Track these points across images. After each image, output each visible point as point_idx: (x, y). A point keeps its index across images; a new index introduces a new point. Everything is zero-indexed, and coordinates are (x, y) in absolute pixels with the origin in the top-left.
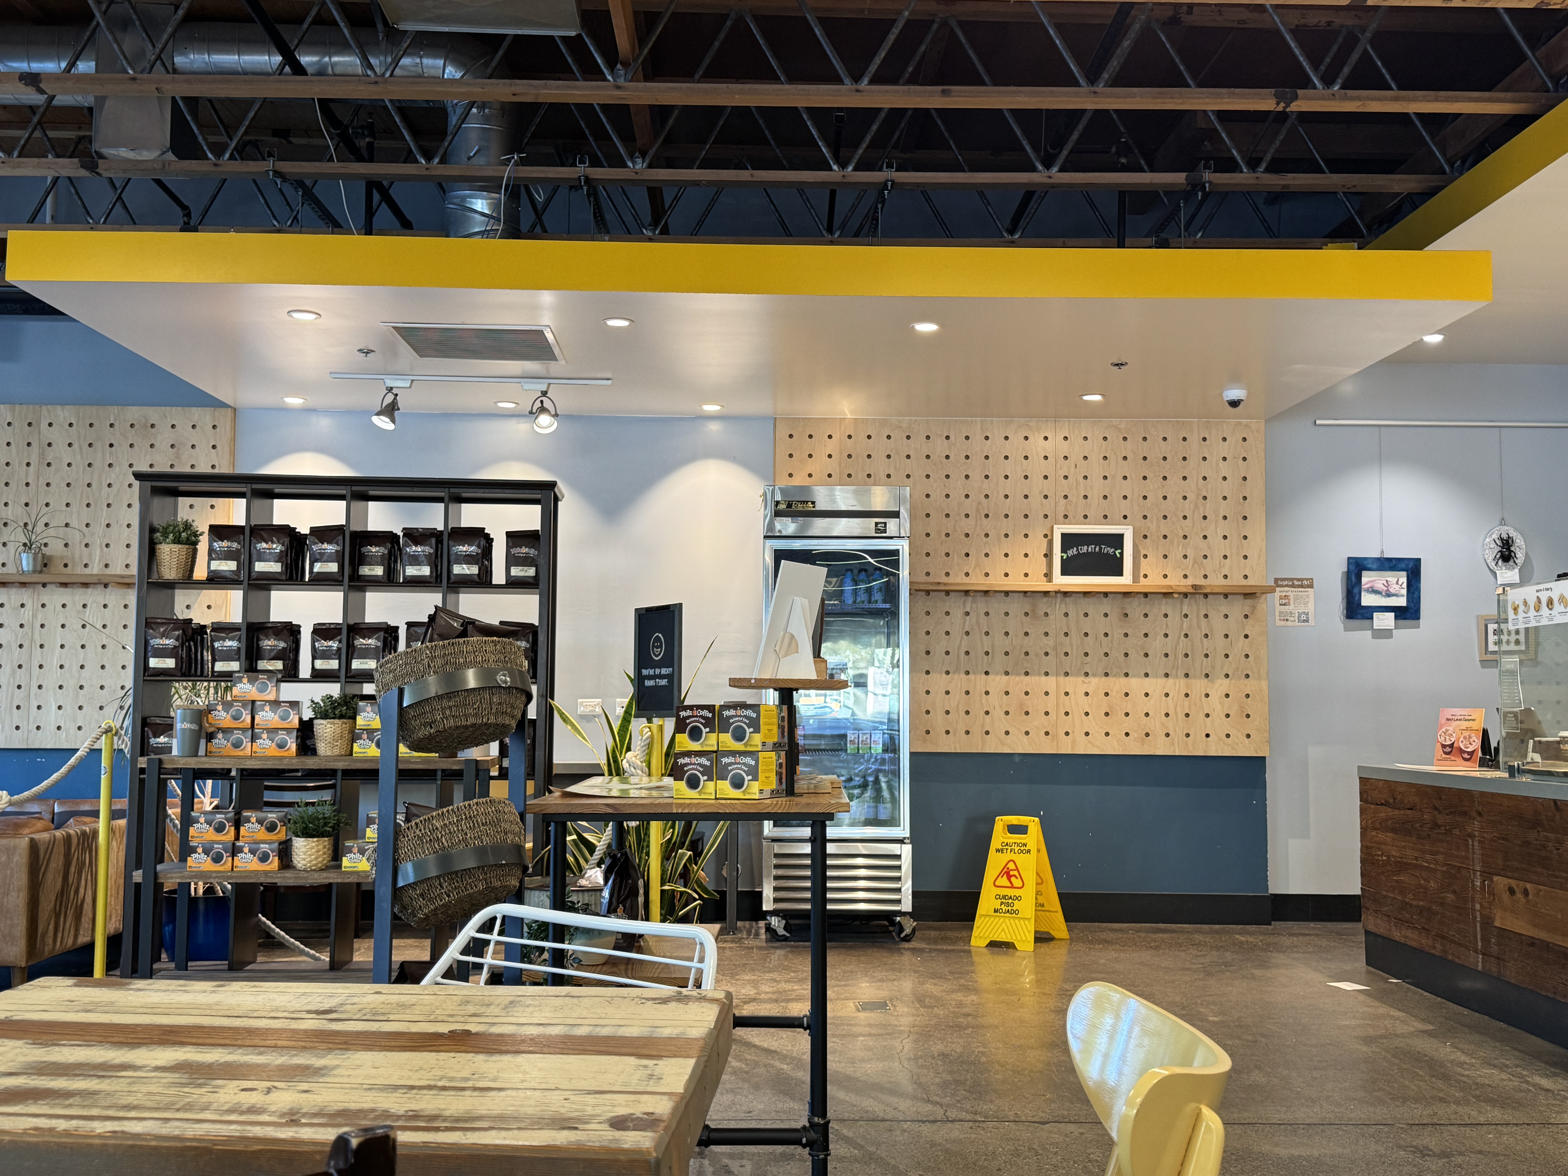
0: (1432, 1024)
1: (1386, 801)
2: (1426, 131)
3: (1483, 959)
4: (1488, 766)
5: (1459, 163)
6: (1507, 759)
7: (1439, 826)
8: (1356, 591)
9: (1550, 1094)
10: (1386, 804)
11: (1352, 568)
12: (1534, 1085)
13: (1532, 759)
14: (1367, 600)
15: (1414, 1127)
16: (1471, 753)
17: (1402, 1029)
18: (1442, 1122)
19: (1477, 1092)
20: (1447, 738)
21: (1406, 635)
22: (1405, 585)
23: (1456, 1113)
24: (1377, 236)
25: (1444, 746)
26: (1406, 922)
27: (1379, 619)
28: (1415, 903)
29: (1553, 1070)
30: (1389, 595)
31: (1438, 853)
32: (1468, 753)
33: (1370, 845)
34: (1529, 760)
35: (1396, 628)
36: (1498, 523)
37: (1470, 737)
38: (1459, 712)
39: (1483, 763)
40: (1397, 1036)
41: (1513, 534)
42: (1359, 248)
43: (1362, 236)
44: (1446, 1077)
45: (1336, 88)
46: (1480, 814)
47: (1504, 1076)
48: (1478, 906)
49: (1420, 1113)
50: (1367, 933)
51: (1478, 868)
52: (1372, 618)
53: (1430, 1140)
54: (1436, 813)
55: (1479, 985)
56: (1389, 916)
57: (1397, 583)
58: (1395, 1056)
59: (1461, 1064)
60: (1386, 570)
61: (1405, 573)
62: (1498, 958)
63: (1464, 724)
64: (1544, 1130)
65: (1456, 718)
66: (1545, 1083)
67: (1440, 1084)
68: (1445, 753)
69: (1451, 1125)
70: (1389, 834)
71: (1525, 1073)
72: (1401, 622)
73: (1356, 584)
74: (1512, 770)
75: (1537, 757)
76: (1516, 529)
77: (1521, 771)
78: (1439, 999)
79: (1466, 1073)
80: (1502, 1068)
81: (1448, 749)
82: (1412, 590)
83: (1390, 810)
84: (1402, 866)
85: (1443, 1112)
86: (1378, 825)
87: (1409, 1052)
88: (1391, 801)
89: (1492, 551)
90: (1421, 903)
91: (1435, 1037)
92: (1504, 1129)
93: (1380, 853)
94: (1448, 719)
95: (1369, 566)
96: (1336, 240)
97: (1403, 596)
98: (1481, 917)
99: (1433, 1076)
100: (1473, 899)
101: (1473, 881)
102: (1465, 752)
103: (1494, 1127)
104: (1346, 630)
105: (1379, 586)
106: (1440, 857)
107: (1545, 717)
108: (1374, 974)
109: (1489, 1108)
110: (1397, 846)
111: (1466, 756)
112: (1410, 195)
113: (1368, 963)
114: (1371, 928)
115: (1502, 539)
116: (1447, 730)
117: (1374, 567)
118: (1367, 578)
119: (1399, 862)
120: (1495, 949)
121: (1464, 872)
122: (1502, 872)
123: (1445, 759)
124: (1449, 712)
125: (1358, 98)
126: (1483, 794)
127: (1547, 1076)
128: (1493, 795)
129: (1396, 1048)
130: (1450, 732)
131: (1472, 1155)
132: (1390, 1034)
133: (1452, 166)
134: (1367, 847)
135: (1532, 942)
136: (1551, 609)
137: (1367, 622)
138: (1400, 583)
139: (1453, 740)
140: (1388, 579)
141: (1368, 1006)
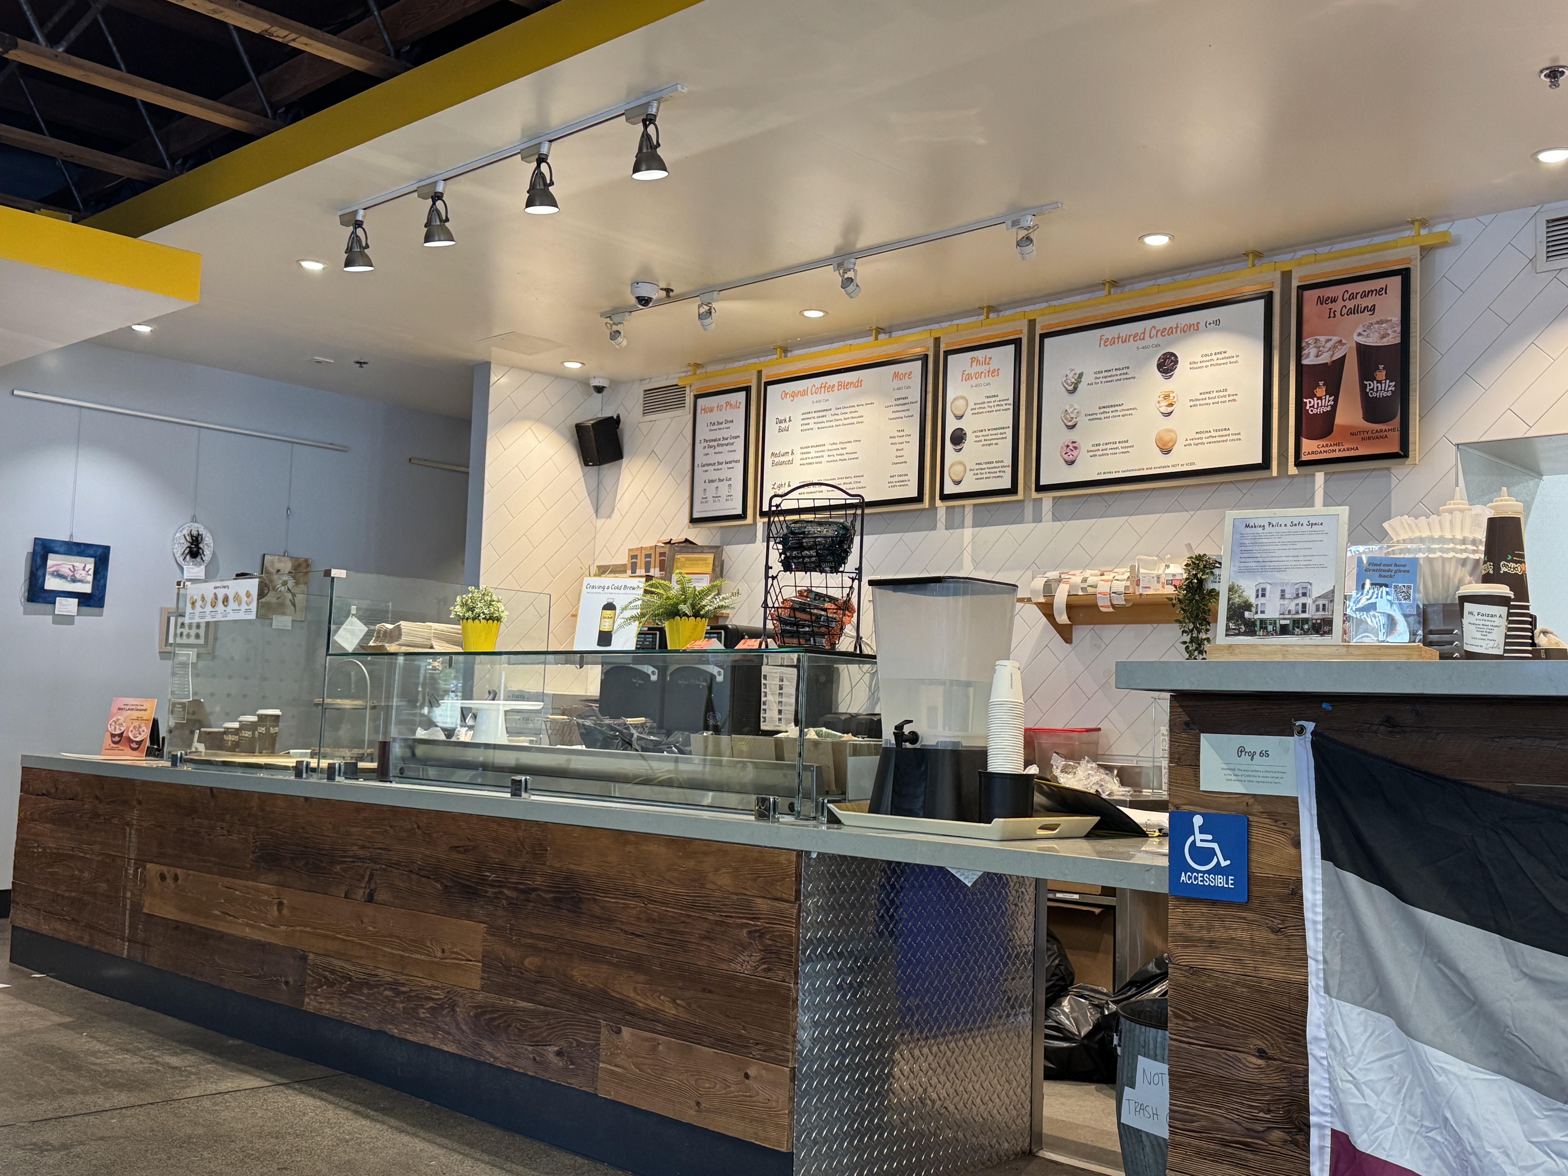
0: (70, 1016)
1: (47, 791)
2: (151, 121)
3: (129, 945)
4: (155, 756)
5: (180, 162)
6: (171, 749)
7: (99, 816)
8: (40, 573)
9: (177, 1072)
10: (47, 794)
11: (39, 549)
12: (163, 1065)
13: (196, 749)
14: (51, 584)
15: (36, 1123)
16: (139, 743)
17: (38, 1024)
18: (67, 1114)
19: (107, 1079)
20: (117, 727)
21: (88, 622)
22: (91, 572)
23: (82, 1103)
24: (93, 213)
25: (113, 735)
26: (56, 914)
27: (60, 604)
28: (67, 894)
29: (183, 1047)
30: (74, 580)
31: (95, 842)
32: (137, 742)
33: (26, 837)
34: (193, 750)
35: (78, 615)
36: (189, 519)
37: (140, 727)
38: (131, 701)
39: (150, 753)
40: (32, 1032)
41: (202, 531)
42: (73, 222)
43: (78, 210)
44: (77, 1069)
45: (61, 50)
46: (140, 803)
47: (136, 1059)
48: (129, 894)
49: (44, 1108)
50: (14, 928)
51: (132, 856)
52: (54, 603)
53: (52, 1136)
54: (97, 802)
55: (122, 972)
56: (38, 909)
57: (84, 569)
58: (26, 1053)
59: (94, 1054)
60: (74, 555)
61: (92, 560)
62: (144, 944)
63: (135, 714)
64: (168, 1107)
65: (128, 707)
66: (174, 1061)
67: (71, 1076)
68: (114, 743)
69: (75, 1115)
70: (48, 825)
71: (156, 1054)
72: (84, 609)
73: (40, 566)
74: (174, 760)
75: (201, 747)
76: (206, 527)
77: (183, 760)
78: (82, 990)
79: (98, 1061)
80: (134, 1052)
81: (117, 739)
82: (98, 577)
83: (51, 800)
84: (58, 858)
85: (69, 1103)
86: (37, 816)
87: (42, 1048)
88: (53, 791)
89: (180, 546)
90: (74, 894)
91: (72, 1029)
92: (129, 1112)
93: (36, 845)
94: (119, 709)
95: (56, 549)
96: (49, 207)
97: (89, 582)
98: (131, 905)
99: (64, 1069)
100: (125, 888)
101: (126, 869)
102: (133, 741)
103: (118, 1111)
104: (26, 613)
105: (65, 570)
106: (97, 847)
107: (213, 708)
108: (17, 970)
109: (116, 1093)
110: (54, 837)
111: (134, 745)
112: (129, 181)
113: (11, 960)
114: (20, 923)
115: (192, 536)
116: (118, 720)
117: (62, 550)
118: (53, 561)
119: (54, 853)
120: (141, 935)
121: (119, 861)
122: (155, 860)
123: (112, 749)
124: (121, 702)
125: (81, 67)
126: (144, 783)
127: (176, 1054)
128: (154, 783)
129: (30, 1044)
130: (120, 721)
131: (92, 1143)
132: (25, 1031)
133: (173, 163)
134: (23, 839)
135: (177, 926)
136: (226, 606)
137: (49, 607)
138: (87, 569)
139: (123, 729)
140: (75, 564)
141: (5, 1005)
